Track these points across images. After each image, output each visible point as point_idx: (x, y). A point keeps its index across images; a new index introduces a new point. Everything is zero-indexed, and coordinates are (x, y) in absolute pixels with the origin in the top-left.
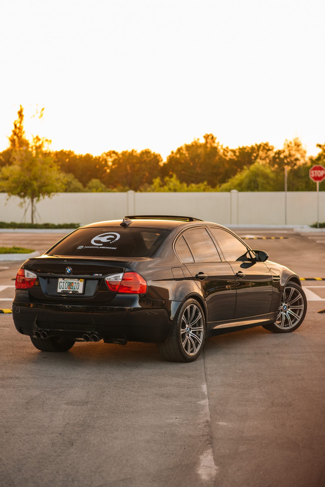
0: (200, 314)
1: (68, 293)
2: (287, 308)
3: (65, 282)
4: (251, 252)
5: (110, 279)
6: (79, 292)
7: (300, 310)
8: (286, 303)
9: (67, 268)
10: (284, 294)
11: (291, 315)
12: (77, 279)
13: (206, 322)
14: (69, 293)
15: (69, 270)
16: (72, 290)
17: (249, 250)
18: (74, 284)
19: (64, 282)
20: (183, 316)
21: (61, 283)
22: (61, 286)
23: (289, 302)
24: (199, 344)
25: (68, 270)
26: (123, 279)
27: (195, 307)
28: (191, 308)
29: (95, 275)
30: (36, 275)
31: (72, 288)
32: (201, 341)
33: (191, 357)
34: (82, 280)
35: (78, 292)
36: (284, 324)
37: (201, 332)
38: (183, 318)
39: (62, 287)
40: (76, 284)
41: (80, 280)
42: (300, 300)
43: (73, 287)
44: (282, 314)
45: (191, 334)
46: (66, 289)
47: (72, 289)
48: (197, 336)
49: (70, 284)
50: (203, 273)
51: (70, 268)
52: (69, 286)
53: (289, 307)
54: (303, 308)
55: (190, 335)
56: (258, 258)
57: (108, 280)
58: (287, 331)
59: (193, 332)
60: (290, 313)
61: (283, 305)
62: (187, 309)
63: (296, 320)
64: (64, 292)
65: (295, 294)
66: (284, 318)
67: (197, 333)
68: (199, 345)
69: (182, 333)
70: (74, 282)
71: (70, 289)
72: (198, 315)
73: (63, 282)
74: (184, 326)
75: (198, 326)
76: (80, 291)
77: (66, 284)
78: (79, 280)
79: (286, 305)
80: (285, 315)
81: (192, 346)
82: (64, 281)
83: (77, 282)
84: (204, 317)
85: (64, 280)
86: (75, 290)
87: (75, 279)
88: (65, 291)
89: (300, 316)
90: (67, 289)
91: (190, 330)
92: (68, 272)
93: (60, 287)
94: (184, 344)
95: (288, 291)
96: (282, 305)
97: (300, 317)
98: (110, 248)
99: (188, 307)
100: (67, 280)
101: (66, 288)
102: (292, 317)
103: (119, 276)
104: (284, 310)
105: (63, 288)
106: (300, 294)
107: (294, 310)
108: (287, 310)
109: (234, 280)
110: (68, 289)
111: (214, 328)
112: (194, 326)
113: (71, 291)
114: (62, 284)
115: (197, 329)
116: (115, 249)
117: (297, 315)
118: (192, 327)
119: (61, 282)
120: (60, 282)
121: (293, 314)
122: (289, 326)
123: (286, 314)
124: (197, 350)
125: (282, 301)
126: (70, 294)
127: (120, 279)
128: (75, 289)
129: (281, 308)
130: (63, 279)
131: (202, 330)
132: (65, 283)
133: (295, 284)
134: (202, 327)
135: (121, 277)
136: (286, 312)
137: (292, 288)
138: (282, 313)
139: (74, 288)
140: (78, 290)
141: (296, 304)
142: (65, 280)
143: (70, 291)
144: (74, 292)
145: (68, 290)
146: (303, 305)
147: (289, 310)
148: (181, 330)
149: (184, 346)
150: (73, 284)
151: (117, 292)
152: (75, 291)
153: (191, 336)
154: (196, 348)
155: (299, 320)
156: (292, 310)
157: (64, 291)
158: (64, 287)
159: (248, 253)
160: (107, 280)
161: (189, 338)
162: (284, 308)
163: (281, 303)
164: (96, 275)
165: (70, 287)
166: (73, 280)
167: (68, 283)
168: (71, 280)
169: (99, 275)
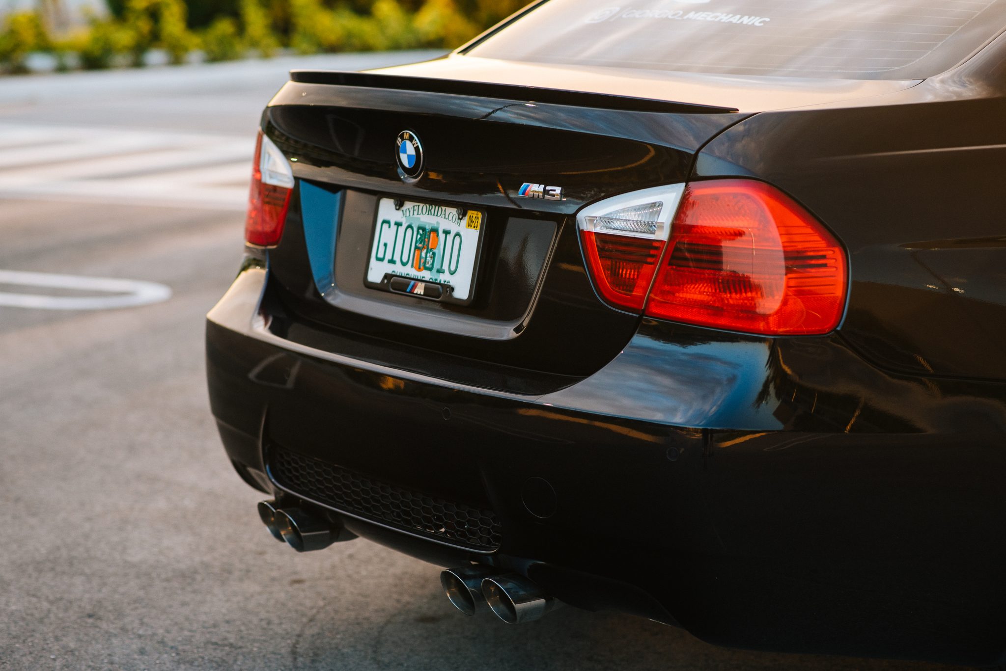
1: (409, 289)
3: (403, 220)
5: (604, 219)
6: (456, 292)
9: (402, 137)
12: (456, 212)
15: (408, 150)
16: (427, 275)
18: (442, 236)
19: (398, 225)
21: (385, 226)
22: (385, 245)
25: (405, 151)
26: (677, 229)
29: (524, 193)
30: (292, 174)
31: (429, 262)
34: (474, 215)
35: (450, 287)
39: (389, 254)
40: (449, 241)
41: (466, 219)
43: (433, 256)
46: (404, 264)
47: (430, 269)
49: (425, 239)
51: (411, 139)
52: (418, 248)
57: (593, 228)
64: (395, 282)
70: (442, 225)
71: (419, 269)
73: (395, 224)
76: (462, 285)
77: (409, 233)
78: (464, 215)
82: (399, 216)
83: (453, 229)
85: (400, 212)
86: (441, 277)
87: (447, 211)
88: (401, 277)
90: (408, 269)
92: (404, 160)
93: (381, 253)
100: (416, 213)
101: (405, 259)
105: (392, 261)
110: (412, 266)
113: (422, 280)
114: (389, 235)
116: (756, 24)
119: (389, 224)
120: (384, 222)
126: (417, 297)
127: (663, 226)
128: (442, 272)
130: (399, 207)
132: (402, 230)
139: (437, 263)
140: (452, 279)
142: (404, 208)
143: (416, 280)
144: (435, 290)
145: (411, 273)
150: (438, 236)
152: (439, 283)
157: (394, 277)
158: (397, 255)
160: (585, 227)
164: (536, 188)
165: (423, 254)
166: (437, 215)
167: (415, 233)
168: (428, 214)
169: (546, 192)
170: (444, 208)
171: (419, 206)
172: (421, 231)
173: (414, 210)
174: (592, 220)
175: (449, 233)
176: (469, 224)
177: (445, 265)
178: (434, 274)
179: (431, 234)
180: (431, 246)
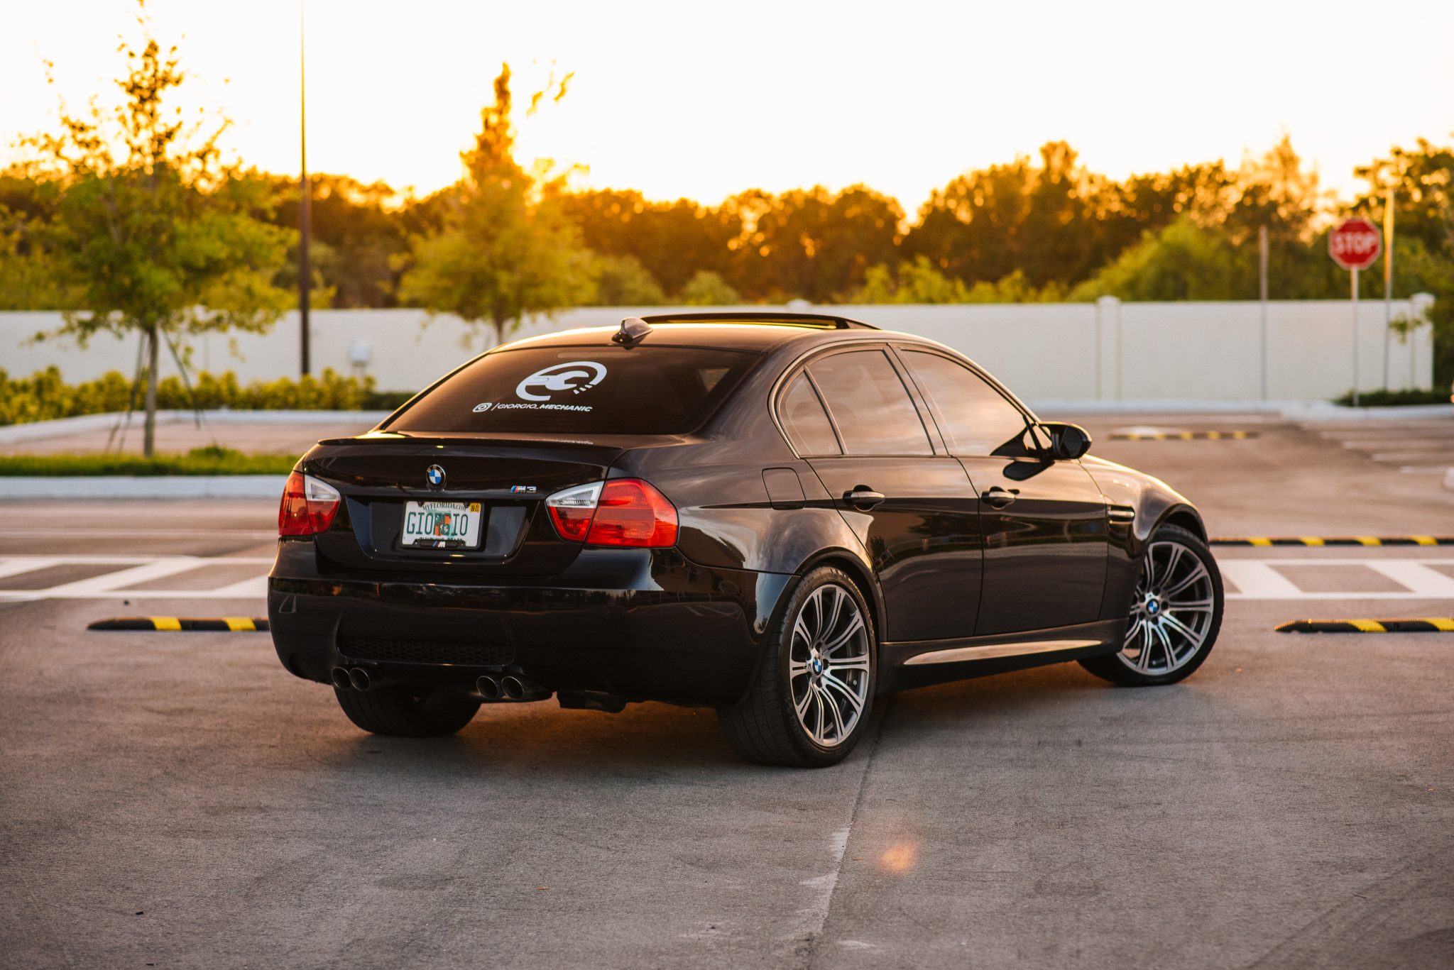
0: (857, 615)
1: (434, 545)
2: (1158, 608)
3: (425, 511)
4: (1036, 429)
5: (560, 501)
6: (468, 544)
7: (1202, 615)
8: (1156, 593)
10: (1149, 563)
11: (1172, 632)
12: (462, 504)
13: (878, 641)
14: (436, 546)
15: (436, 475)
16: (446, 537)
17: (1031, 422)
18: (453, 518)
19: (421, 514)
20: (800, 619)
21: (412, 516)
22: (413, 525)
23: (1166, 588)
24: (856, 711)
25: (433, 475)
26: (601, 502)
27: (840, 593)
28: (828, 596)
29: (514, 491)
30: (337, 493)
32: (862, 701)
33: (824, 750)
34: (475, 504)
35: (463, 542)
36: (1151, 659)
37: (863, 674)
38: (797, 628)
39: (416, 529)
40: (459, 519)
41: (470, 507)
42: (1201, 582)
43: (449, 528)
44: (1142, 627)
45: (829, 680)
47: (447, 534)
48: (850, 684)
49: (442, 519)
50: (869, 490)
51: (438, 469)
52: (437, 524)
53: (1165, 606)
54: (1211, 610)
55: (824, 682)
56: (1059, 448)
57: (555, 505)
58: (1158, 680)
59: (833, 673)
60: (1169, 626)
61: (1147, 600)
62: (812, 598)
63: (1189, 646)
64: (423, 544)
65: (1186, 565)
66: (1149, 641)
67: (850, 677)
68: (855, 713)
69: (793, 674)
71: (439, 535)
72: (850, 619)
73: (419, 514)
74: (802, 653)
75: (851, 655)
76: (471, 540)
77: (430, 517)
79: (1158, 598)
80: (1153, 631)
81: (829, 718)
82: (421, 510)
83: (461, 513)
84: (871, 629)
85: (422, 508)
86: (455, 538)
87: (456, 504)
88: (427, 540)
89: (1202, 633)
90: (432, 536)
91: (826, 668)
92: (433, 480)
93: (411, 530)
94: (800, 710)
95: (1162, 556)
96: (1143, 599)
97: (1202, 637)
98: (573, 407)
99: (817, 594)
100: (433, 507)
101: (428, 530)
102: (1176, 637)
103: (591, 492)
104: (1150, 613)
105: (419, 533)
106: (1201, 566)
107: (1184, 617)
108: (1162, 615)
109: (976, 513)
110: (434, 534)
111: (906, 663)
112: (840, 653)
113: (443, 540)
114: (415, 520)
115: (848, 663)
116: (586, 410)
117: (1191, 631)
118: (833, 656)
119: (415, 514)
120: (411, 513)
121: (1178, 625)
122: (1165, 664)
123: (1155, 627)
124: (845, 732)
125: (1144, 587)
126: (441, 549)
127: (592, 502)
128: (456, 535)
129: (1138, 607)
130: (421, 505)
131: (866, 667)
133: (1185, 533)
134: (866, 657)
135: (595, 497)
136: (1155, 621)
137: (1175, 546)
138: (1144, 622)
139: (452, 531)
140: (463, 538)
141: (1188, 595)
142: (424, 506)
143: (439, 541)
144: (452, 544)
145: (435, 537)
146: (1211, 601)
147: (1167, 613)
148: (793, 664)
149: (801, 717)
150: (450, 518)
151: (584, 543)
152: (455, 540)
153: (828, 686)
154: (845, 725)
155: (1197, 646)
156: (1178, 615)
157: (422, 540)
158: (423, 530)
159: (1028, 434)
160: (551, 505)
161: (819, 692)
162: (1151, 609)
163: (1141, 593)
164: (521, 488)
167: (434, 518)
169: (527, 490)
170: (453, 504)
171: (435, 504)
173: (431, 506)
174: (554, 501)
175: (458, 515)
176: (473, 510)
177: (458, 531)
178: (450, 537)
179: (446, 517)
180: (446, 523)
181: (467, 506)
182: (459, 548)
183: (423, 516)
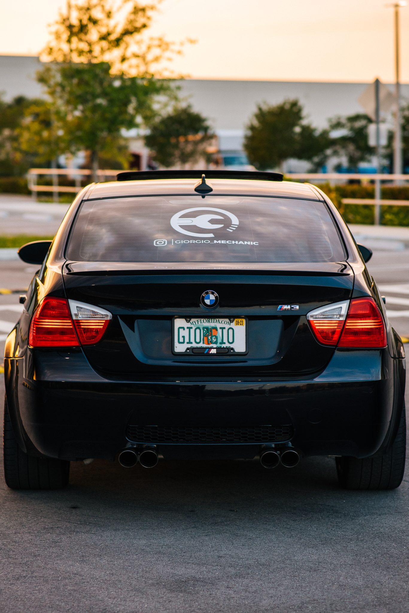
1: (206, 352)
3: (192, 326)
5: (317, 316)
6: (237, 350)
12: (227, 320)
14: (208, 353)
15: (211, 298)
16: (215, 346)
18: (220, 331)
19: (189, 328)
21: (181, 330)
22: (184, 337)
25: (209, 298)
26: (349, 316)
29: (280, 309)
30: (109, 314)
31: (214, 340)
34: (240, 320)
35: (232, 349)
39: (187, 340)
40: (225, 331)
41: (235, 322)
43: (216, 338)
46: (197, 343)
47: (216, 343)
49: (209, 332)
51: (213, 293)
52: (205, 336)
64: (195, 351)
70: (219, 325)
71: (209, 344)
73: (188, 328)
76: (240, 346)
77: (198, 331)
82: (189, 325)
83: (227, 327)
86: (223, 346)
87: (221, 320)
88: (197, 348)
90: (201, 345)
92: (207, 302)
93: (181, 340)
100: (199, 323)
101: (198, 340)
103: (339, 308)
105: (189, 342)
110: (203, 343)
113: (213, 348)
114: (182, 333)
119: (183, 328)
120: (179, 328)
126: (213, 355)
127: (342, 316)
128: (225, 343)
130: (188, 322)
132: (192, 331)
135: (344, 312)
139: (219, 340)
140: (231, 346)
142: (191, 321)
143: (210, 348)
144: (222, 351)
145: (205, 346)
150: (217, 330)
151: (337, 346)
152: (224, 348)
157: (192, 349)
158: (192, 340)
160: (310, 318)
165: (209, 338)
166: (214, 322)
167: (202, 330)
168: (208, 322)
169: (292, 307)
170: (217, 319)
171: (201, 320)
172: (205, 330)
173: (198, 322)
174: (312, 316)
175: (224, 328)
176: (237, 323)
177: (225, 340)
178: (219, 345)
179: (213, 330)
180: (213, 334)
181: (232, 322)
182: (229, 353)
183: (191, 330)
